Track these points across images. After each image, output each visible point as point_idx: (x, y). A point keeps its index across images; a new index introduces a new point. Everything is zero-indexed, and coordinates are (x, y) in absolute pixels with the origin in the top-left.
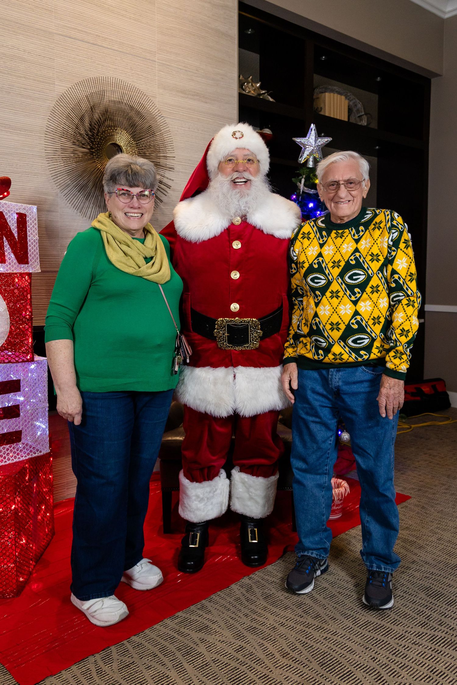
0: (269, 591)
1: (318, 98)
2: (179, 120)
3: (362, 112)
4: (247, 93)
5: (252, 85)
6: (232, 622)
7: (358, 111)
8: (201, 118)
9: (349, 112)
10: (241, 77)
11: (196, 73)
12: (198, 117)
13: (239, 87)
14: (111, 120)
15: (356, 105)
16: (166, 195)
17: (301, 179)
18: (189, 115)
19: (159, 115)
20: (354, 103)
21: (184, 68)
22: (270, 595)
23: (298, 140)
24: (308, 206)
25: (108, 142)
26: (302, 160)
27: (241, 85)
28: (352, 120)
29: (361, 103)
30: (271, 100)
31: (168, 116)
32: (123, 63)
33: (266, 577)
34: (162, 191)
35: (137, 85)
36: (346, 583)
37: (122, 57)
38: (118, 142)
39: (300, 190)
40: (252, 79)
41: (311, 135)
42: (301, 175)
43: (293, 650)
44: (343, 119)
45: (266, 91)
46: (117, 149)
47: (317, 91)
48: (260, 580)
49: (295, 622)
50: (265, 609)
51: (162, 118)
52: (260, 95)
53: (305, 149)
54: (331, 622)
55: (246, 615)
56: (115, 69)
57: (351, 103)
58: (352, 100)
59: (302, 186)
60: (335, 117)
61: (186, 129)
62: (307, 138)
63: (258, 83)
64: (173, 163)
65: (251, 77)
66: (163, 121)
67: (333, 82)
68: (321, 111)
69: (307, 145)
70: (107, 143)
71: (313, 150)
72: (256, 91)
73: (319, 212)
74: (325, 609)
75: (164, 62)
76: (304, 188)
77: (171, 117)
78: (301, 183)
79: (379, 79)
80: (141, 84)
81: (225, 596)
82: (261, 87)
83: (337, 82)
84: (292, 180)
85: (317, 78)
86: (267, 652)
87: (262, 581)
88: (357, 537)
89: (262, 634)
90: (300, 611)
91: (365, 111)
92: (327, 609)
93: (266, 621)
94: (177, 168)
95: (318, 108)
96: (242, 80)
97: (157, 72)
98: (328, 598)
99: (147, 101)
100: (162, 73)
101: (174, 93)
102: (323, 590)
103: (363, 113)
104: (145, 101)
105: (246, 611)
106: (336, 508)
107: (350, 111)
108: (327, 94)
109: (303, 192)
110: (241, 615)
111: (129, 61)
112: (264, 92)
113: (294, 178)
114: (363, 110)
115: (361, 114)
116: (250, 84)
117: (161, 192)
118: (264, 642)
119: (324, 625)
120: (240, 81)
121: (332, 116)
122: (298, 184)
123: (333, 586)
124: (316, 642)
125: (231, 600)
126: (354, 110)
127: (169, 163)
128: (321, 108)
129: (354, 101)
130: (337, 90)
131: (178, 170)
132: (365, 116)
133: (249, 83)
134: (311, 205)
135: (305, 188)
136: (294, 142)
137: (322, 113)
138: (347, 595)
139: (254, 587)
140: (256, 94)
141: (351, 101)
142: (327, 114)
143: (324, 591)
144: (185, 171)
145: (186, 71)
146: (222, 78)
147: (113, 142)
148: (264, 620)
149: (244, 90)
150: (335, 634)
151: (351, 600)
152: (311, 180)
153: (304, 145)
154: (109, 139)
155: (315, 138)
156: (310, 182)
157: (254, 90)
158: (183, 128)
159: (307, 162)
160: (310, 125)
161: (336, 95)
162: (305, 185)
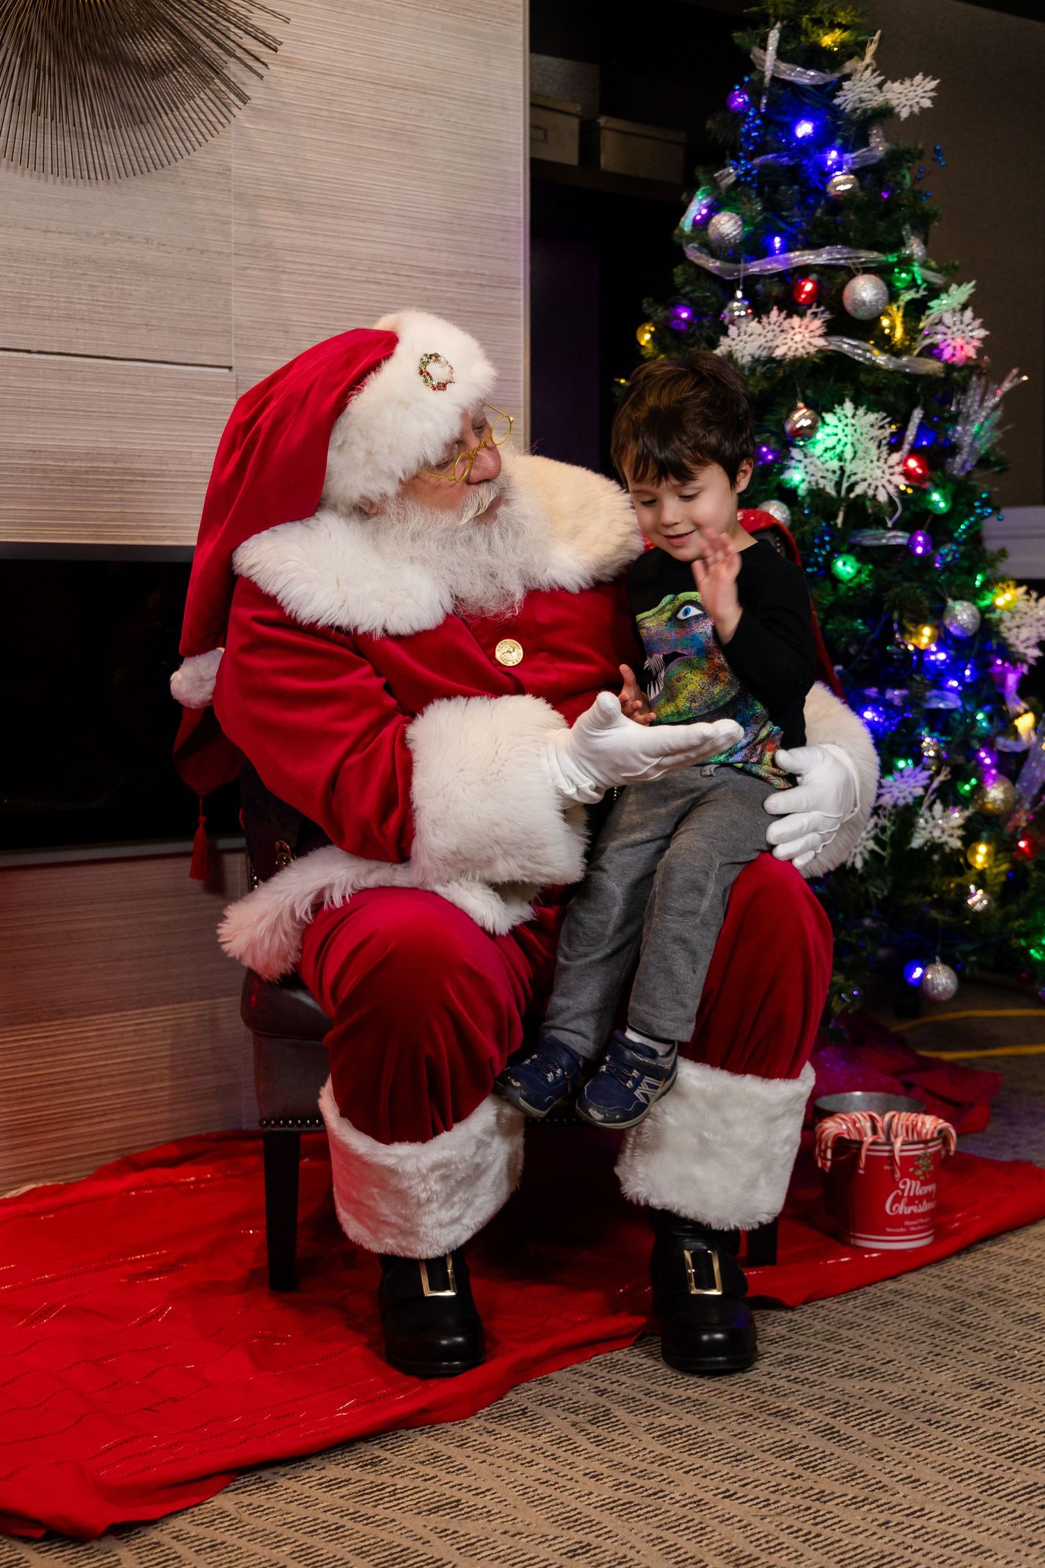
0: (675, 1421)
6: (542, 1490)
16: (261, 77)
17: (766, 34)
22: (679, 1429)
24: (794, 134)
33: (660, 1390)
34: (245, 57)
36: (952, 1399)
39: (763, 73)
43: (772, 1550)
48: (639, 1395)
49: (772, 1489)
50: (663, 1461)
54: (903, 1489)
55: (596, 1476)
59: (769, 60)
73: (834, 154)
74: (882, 1459)
76: (775, 66)
78: (765, 49)
81: (513, 1434)
84: (731, 39)
86: (679, 1556)
87: (645, 1399)
88: (991, 1293)
89: (656, 1516)
90: (790, 1466)
92: (886, 1459)
93: (668, 1489)
98: (888, 1434)
102: (868, 1418)
105: (595, 1466)
106: (908, 1211)
109: (773, 79)
110: (579, 1476)
113: (738, 30)
117: (247, 66)
118: (666, 1535)
119: (878, 1494)
122: (756, 51)
123: (907, 1408)
124: (853, 1532)
125: (539, 1443)
134: (804, 129)
135: (783, 66)
138: (957, 1426)
139: (619, 1412)
143: (873, 1419)
148: (663, 1485)
150: (919, 1514)
151: (973, 1439)
152: (803, 39)
156: (800, 42)
162: (781, 55)
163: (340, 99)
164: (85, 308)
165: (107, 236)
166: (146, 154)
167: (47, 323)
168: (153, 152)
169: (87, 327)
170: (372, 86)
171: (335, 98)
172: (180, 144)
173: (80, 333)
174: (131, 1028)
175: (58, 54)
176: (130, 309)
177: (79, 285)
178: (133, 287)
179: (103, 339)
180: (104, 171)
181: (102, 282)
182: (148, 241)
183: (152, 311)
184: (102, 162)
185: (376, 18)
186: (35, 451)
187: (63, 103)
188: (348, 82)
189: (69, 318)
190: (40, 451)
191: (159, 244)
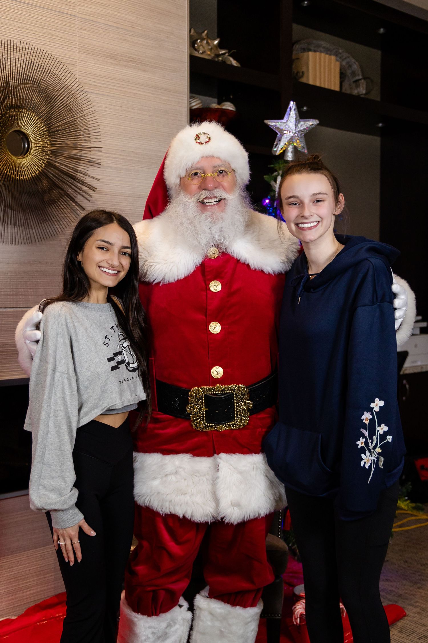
1: (298, 59)
2: (107, 95)
3: (359, 75)
4: (201, 53)
5: (207, 42)
7: (354, 74)
8: (138, 92)
9: (341, 78)
10: (192, 31)
11: (130, 31)
12: (135, 92)
13: (190, 46)
14: (14, 96)
15: (350, 66)
16: (89, 201)
17: (277, 176)
18: (122, 89)
19: (82, 89)
20: (348, 63)
21: (115, 25)
23: (272, 123)
25: (10, 129)
26: (278, 150)
27: (192, 43)
28: (347, 89)
29: (357, 63)
30: (234, 63)
31: (93, 91)
32: (31, 19)
34: (83, 194)
35: (49, 50)
37: (30, 11)
38: (23, 129)
39: (275, 191)
40: (207, 35)
41: (290, 117)
42: (276, 171)
44: (333, 88)
45: (227, 51)
46: (22, 138)
47: (297, 47)
51: (85, 94)
52: (218, 56)
53: (282, 134)
56: (19, 27)
57: (344, 63)
58: (345, 58)
60: (322, 86)
61: (118, 108)
62: (284, 121)
63: (215, 39)
64: (99, 156)
65: (206, 32)
66: (87, 97)
67: (319, 33)
68: (302, 76)
69: (285, 130)
70: (8, 130)
71: (293, 136)
72: (213, 51)
75: (87, 17)
77: (97, 92)
78: (275, 181)
79: (382, 30)
80: (56, 48)
82: (220, 46)
83: (323, 34)
84: (263, 178)
85: (297, 29)
91: (363, 73)
94: (105, 162)
95: (298, 72)
96: (193, 36)
97: (77, 30)
99: (65, 71)
100: (84, 32)
101: (101, 59)
103: (361, 77)
104: (62, 71)
107: (343, 76)
108: (311, 53)
111: (39, 17)
112: (223, 52)
113: (266, 175)
114: (360, 72)
115: (357, 78)
116: (205, 42)
117: (84, 197)
120: (191, 37)
121: (318, 84)
122: (273, 183)
126: (349, 72)
127: (93, 155)
128: (303, 72)
129: (348, 60)
130: (325, 45)
131: (105, 165)
132: (363, 81)
133: (204, 39)
136: (267, 126)
137: (304, 80)
140: (213, 55)
141: (343, 60)
142: (311, 82)
144: (115, 166)
145: (118, 28)
146: (167, 37)
147: (17, 129)
149: (196, 50)
153: (281, 131)
154: (12, 125)
155: (296, 120)
157: (211, 50)
158: (112, 107)
159: (284, 153)
160: (288, 104)
161: (323, 55)
163: (119, 204)
164: (23, 290)
165: (31, 263)
166: (45, 231)
167: (8, 297)
168: (48, 230)
169: (23, 297)
170: (131, 198)
171: (117, 204)
172: (57, 226)
173: (21, 300)
174: (39, 555)
175: (13, 196)
176: (40, 288)
177: (20, 282)
178: (41, 281)
179: (30, 301)
180: (30, 239)
181: (30, 280)
182: (47, 263)
183: (48, 289)
184: (29, 236)
185: (133, 173)
186: (3, 345)
187: (15, 216)
188: (122, 197)
189: (16, 294)
190: (5, 345)
191: (51, 264)
